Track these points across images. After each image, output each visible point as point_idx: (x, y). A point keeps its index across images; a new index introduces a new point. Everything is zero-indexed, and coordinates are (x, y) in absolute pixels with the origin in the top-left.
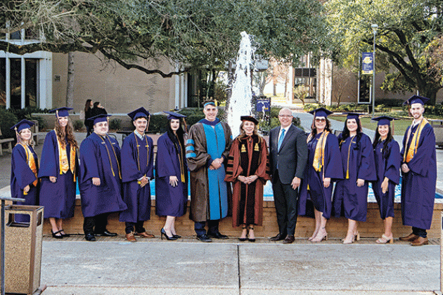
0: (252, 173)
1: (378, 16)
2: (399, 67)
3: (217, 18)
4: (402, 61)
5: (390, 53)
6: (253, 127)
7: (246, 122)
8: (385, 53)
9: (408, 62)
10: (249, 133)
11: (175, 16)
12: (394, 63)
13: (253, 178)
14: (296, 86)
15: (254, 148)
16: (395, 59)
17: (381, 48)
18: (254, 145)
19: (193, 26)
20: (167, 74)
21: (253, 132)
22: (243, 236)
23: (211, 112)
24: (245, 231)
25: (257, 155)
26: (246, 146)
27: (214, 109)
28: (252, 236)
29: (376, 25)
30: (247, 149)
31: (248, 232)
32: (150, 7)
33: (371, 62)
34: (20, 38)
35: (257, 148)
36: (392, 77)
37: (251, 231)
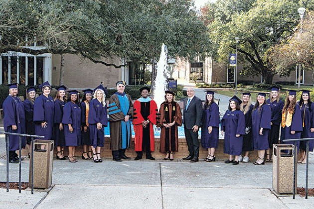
0: (172, 122)
1: (239, 33)
2: (251, 62)
3: (147, 35)
4: (253, 58)
5: (246, 53)
6: (172, 97)
7: (168, 94)
8: (243, 54)
9: (256, 59)
10: (170, 100)
11: (123, 34)
12: (248, 59)
13: (171, 124)
14: (191, 73)
15: (172, 109)
16: (249, 57)
17: (240, 51)
18: (173, 107)
19: (133, 39)
20: (118, 66)
21: (172, 100)
22: (167, 157)
23: (121, 88)
24: (168, 154)
25: (174, 113)
26: (168, 108)
27: (123, 87)
28: (171, 158)
29: (238, 38)
30: (168, 109)
31: (169, 155)
32: (109, 29)
33: (234, 59)
34: (34, 45)
35: (174, 109)
36: (247, 68)
37: (171, 155)
